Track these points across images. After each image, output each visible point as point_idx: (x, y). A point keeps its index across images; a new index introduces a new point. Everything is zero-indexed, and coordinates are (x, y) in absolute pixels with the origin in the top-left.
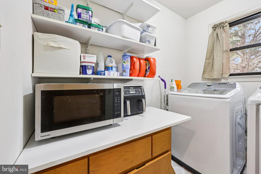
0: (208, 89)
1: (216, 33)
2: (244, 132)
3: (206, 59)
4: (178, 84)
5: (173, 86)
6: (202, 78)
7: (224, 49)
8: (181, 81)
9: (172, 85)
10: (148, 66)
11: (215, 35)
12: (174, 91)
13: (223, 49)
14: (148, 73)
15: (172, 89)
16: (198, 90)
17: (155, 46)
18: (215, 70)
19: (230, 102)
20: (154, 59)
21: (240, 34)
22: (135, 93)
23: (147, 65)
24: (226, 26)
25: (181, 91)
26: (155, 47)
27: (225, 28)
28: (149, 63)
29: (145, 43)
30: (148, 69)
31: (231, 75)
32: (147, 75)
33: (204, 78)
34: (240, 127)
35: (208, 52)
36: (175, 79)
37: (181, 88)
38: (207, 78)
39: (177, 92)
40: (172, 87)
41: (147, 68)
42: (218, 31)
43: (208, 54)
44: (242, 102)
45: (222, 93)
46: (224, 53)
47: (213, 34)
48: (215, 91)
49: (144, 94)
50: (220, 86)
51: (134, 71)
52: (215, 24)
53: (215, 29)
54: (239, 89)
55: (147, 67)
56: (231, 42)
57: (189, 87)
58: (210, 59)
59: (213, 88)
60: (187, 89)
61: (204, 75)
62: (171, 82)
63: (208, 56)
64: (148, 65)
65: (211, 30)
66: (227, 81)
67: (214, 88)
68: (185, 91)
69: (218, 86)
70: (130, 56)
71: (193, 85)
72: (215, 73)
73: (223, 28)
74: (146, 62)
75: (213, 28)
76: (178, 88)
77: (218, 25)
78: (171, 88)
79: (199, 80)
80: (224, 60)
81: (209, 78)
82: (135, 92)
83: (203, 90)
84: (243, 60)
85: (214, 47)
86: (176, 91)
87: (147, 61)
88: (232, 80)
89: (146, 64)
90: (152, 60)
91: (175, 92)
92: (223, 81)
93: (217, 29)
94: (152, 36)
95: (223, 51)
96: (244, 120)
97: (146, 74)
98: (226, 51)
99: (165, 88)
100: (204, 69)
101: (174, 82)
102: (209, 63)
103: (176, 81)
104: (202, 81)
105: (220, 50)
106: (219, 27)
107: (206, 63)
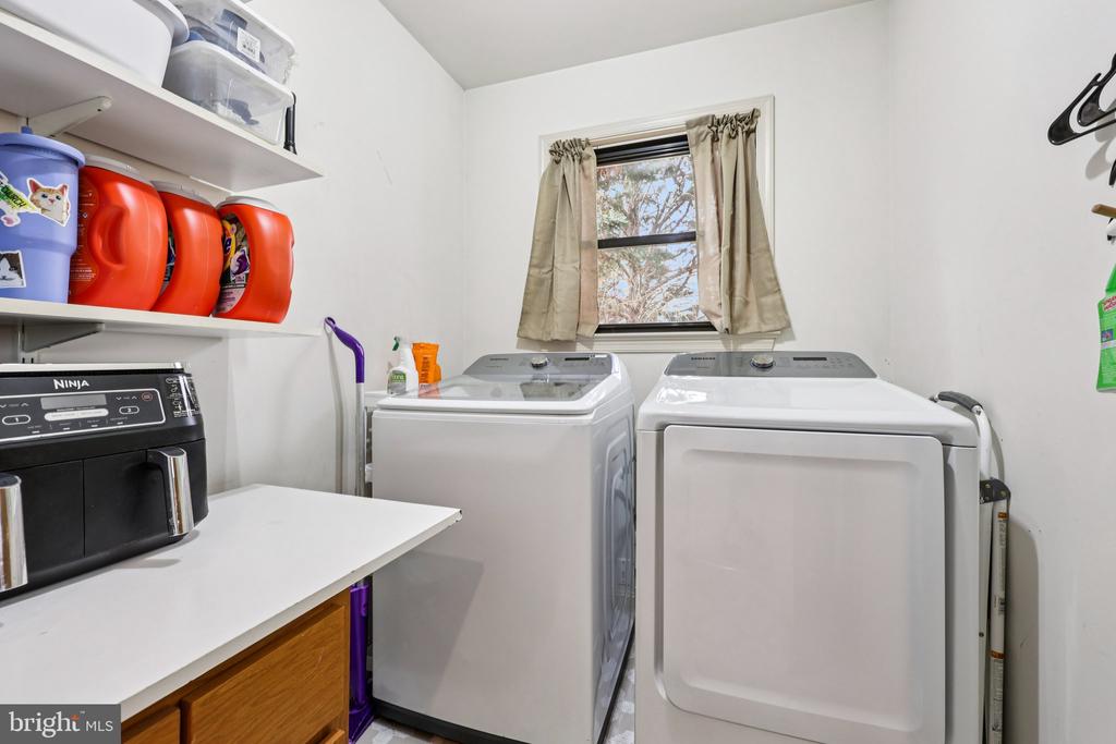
0: (534, 379)
1: (561, 175)
2: (630, 516)
3: (530, 266)
4: (425, 358)
5: (400, 368)
6: (518, 336)
7: (584, 238)
8: (437, 347)
9: (398, 365)
10: (239, 254)
11: (559, 182)
12: (403, 393)
13: (580, 237)
14: (237, 294)
15: (396, 382)
16: (500, 385)
17: (287, 146)
18: (558, 310)
19: (592, 426)
20: (281, 220)
21: (626, 208)
22: (101, 421)
23: (233, 247)
24: (589, 157)
25: (438, 389)
26: (288, 155)
27: (585, 163)
28: (241, 234)
29: (206, 107)
30: (238, 272)
31: (601, 329)
32: (228, 308)
33: (524, 339)
34: (621, 504)
35: (537, 238)
36: (411, 336)
37: (438, 379)
38: (534, 337)
39: (420, 396)
40: (396, 373)
41: (233, 265)
42: (569, 167)
43: (538, 248)
44: (626, 421)
45: (575, 391)
46: (583, 252)
47: (551, 173)
48: (558, 387)
49: (191, 422)
50: (572, 366)
51: (117, 267)
52: (558, 139)
53: (558, 158)
54: (619, 376)
55: (234, 257)
56: (605, 225)
57: (469, 372)
58: (543, 267)
59: (550, 374)
60: (462, 381)
61: (526, 326)
62: (396, 348)
63: (536, 254)
64: (237, 249)
65: (547, 159)
66: (591, 347)
67: (553, 376)
68: (455, 388)
69: (564, 366)
70: (75, 162)
71: (488, 366)
72: (558, 319)
73: (580, 161)
74: (224, 229)
75: (551, 152)
76: (423, 378)
77: (566, 145)
78: (391, 380)
79: (508, 344)
80: (584, 274)
81: (540, 337)
82: (104, 412)
83: (521, 385)
84: (632, 289)
85: (554, 223)
86: (416, 393)
87: (231, 222)
88: (603, 347)
89: (226, 243)
90: (265, 223)
91: (410, 397)
92: (581, 349)
93: (563, 158)
94: (263, 82)
95: (580, 242)
96: (631, 480)
97: (222, 298)
98: (589, 245)
99: (360, 378)
100: (524, 304)
101: (407, 352)
102: (541, 282)
103: (416, 347)
104: (517, 348)
105: (573, 239)
106: (571, 159)
107: (531, 278)
